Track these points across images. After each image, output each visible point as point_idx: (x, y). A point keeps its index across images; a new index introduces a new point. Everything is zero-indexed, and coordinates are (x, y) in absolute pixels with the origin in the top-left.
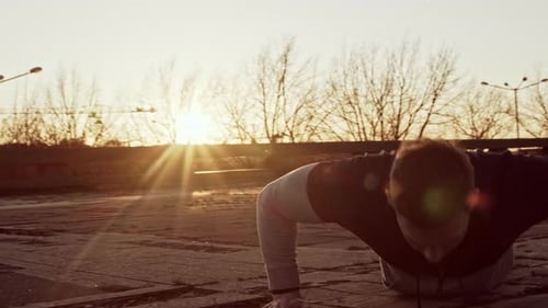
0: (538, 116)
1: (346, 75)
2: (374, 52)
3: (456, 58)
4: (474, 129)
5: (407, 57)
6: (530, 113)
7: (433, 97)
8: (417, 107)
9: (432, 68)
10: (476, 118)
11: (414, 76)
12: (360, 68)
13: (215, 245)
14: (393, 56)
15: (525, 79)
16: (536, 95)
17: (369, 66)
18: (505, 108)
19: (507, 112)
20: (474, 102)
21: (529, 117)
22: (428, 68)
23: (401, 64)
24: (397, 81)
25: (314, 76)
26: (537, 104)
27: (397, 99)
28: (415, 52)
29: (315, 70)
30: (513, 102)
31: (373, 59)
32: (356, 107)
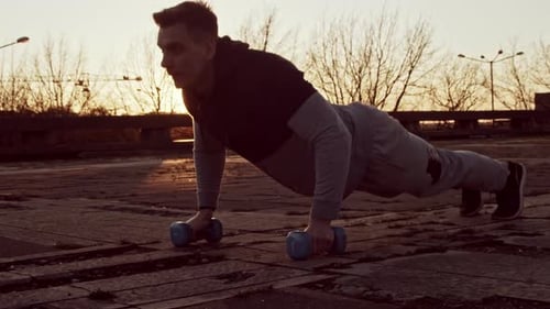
0: (512, 88)
1: (325, 48)
2: (352, 24)
3: (432, 30)
4: (450, 100)
5: (385, 29)
6: (504, 86)
7: (409, 68)
8: (394, 79)
9: (409, 40)
10: (452, 89)
11: (392, 48)
12: (339, 40)
13: (170, 210)
14: (371, 28)
15: (500, 52)
16: (510, 68)
17: (347, 38)
18: (481, 80)
19: (483, 84)
20: (451, 74)
21: (503, 89)
22: (405, 41)
23: (379, 37)
24: (374, 53)
25: (295, 48)
26: (511, 76)
27: (374, 71)
28: (393, 25)
29: (296, 42)
30: (488, 75)
31: (352, 31)
32: (335, 78)
